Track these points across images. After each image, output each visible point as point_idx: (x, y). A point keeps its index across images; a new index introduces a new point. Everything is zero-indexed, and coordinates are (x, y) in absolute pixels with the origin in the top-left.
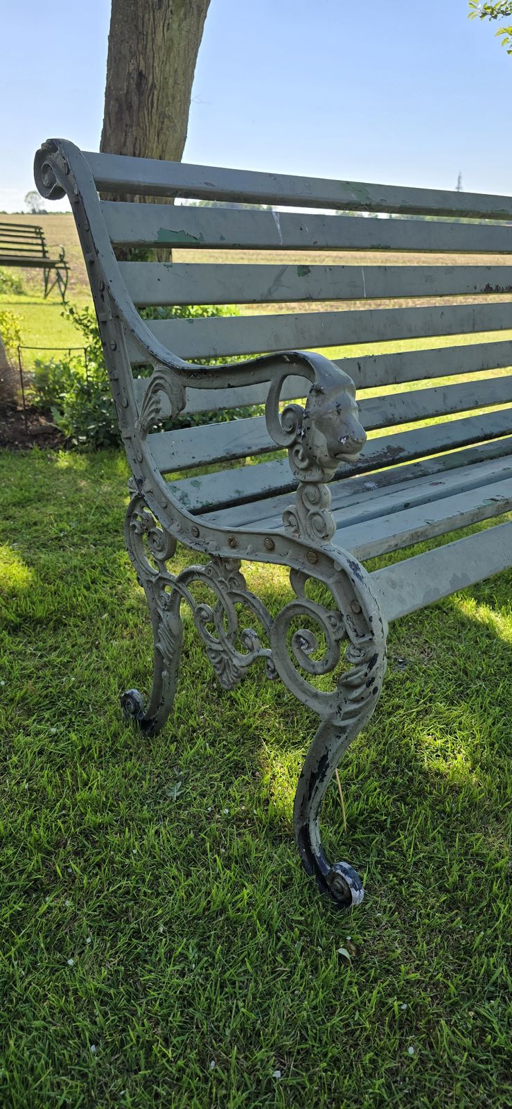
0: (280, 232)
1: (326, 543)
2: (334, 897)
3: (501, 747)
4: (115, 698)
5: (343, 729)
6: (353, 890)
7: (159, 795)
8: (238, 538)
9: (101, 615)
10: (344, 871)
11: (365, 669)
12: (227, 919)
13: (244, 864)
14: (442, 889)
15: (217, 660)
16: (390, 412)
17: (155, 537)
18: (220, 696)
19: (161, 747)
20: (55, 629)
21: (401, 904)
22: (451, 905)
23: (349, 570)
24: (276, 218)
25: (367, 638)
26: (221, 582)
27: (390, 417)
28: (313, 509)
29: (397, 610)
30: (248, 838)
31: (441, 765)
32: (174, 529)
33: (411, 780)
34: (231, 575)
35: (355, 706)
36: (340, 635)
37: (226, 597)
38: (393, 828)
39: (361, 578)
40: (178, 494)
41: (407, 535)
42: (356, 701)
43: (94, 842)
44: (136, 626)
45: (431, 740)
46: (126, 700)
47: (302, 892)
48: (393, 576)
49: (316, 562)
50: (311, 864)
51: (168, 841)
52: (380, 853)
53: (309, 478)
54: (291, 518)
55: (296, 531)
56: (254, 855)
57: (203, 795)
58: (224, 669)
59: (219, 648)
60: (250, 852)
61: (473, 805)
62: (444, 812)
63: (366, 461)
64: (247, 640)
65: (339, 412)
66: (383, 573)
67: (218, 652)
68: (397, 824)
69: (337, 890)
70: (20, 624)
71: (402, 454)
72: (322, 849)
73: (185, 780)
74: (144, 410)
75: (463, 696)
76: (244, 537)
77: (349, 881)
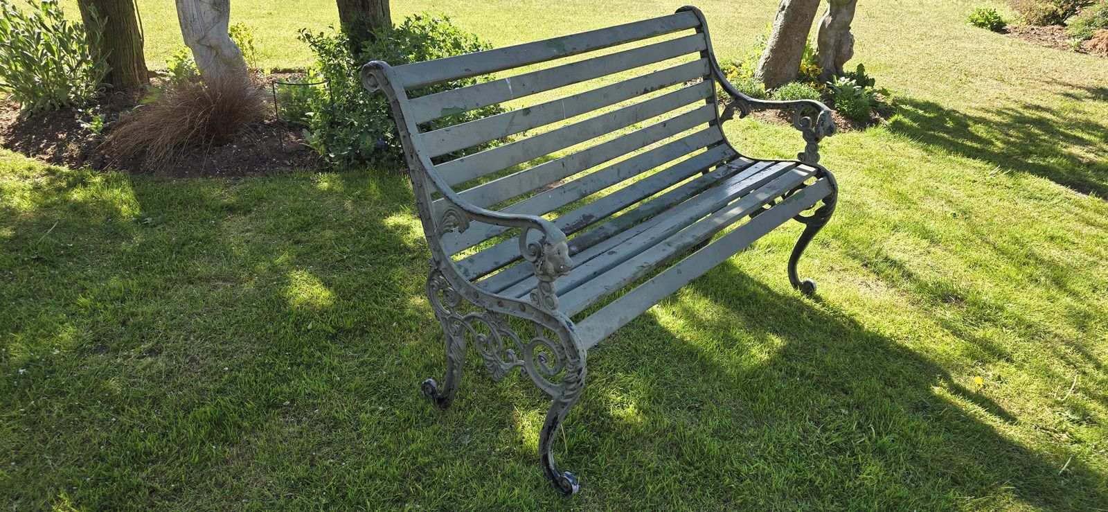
0: (511, 91)
1: (553, 311)
2: (563, 490)
3: (655, 398)
4: (416, 384)
5: (565, 404)
6: (573, 485)
7: (457, 444)
8: (503, 301)
9: (391, 323)
10: (568, 476)
11: (576, 374)
12: (507, 506)
13: (512, 477)
14: (620, 481)
15: (490, 366)
16: (583, 188)
17: (448, 294)
18: (483, 378)
19: (452, 414)
20: (361, 335)
21: (598, 490)
22: (624, 489)
23: (567, 326)
24: (508, 82)
25: (576, 360)
26: (493, 323)
27: (584, 192)
28: (547, 294)
29: (592, 342)
30: (512, 464)
31: (621, 412)
32: (462, 292)
33: (603, 423)
34: (499, 321)
35: (571, 393)
36: (563, 357)
37: (496, 332)
38: (593, 451)
39: (573, 330)
40: (462, 270)
41: (596, 298)
42: (572, 390)
43: (425, 473)
44: (417, 330)
45: (615, 397)
46: (425, 387)
47: (545, 489)
48: (589, 325)
49: (549, 320)
50: (550, 474)
51: (468, 468)
52: (586, 466)
53: (544, 280)
54: (535, 297)
55: (538, 303)
56: (517, 472)
57: (483, 442)
58: (495, 370)
59: (492, 359)
60: (515, 471)
61: (638, 435)
62: (621, 440)
63: (570, 228)
64: (509, 356)
65: (559, 253)
66: (583, 323)
67: (491, 361)
68: (596, 449)
69: (564, 486)
70: (336, 334)
71: (592, 220)
72: (555, 466)
73: (471, 433)
74: (441, 223)
75: (634, 367)
76: (507, 302)
77: (571, 481)
